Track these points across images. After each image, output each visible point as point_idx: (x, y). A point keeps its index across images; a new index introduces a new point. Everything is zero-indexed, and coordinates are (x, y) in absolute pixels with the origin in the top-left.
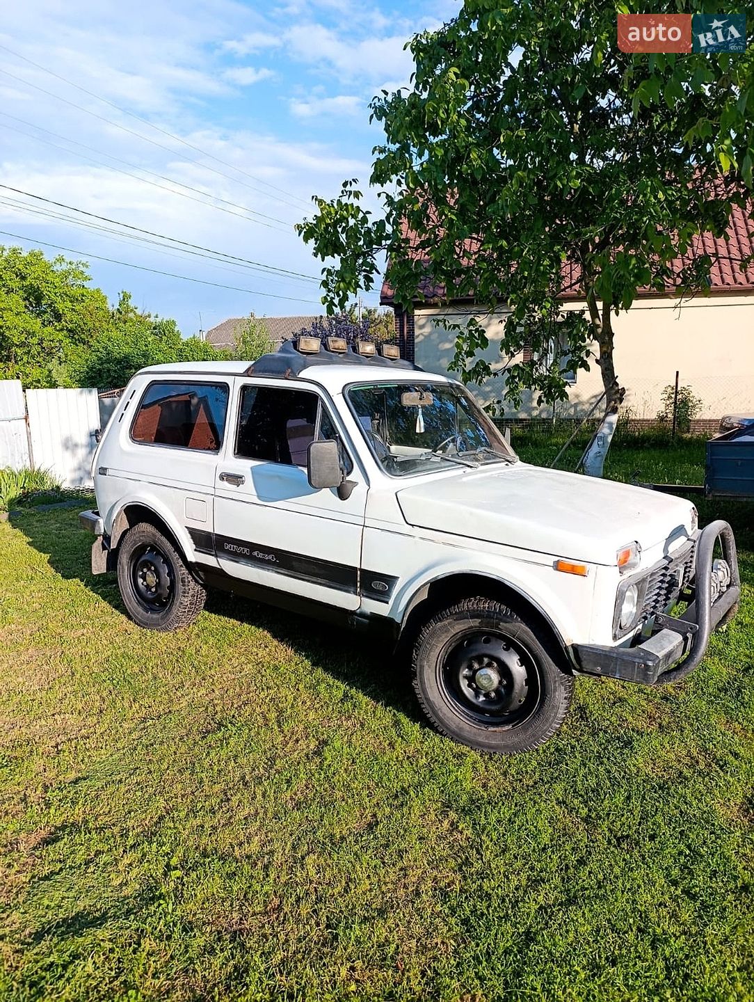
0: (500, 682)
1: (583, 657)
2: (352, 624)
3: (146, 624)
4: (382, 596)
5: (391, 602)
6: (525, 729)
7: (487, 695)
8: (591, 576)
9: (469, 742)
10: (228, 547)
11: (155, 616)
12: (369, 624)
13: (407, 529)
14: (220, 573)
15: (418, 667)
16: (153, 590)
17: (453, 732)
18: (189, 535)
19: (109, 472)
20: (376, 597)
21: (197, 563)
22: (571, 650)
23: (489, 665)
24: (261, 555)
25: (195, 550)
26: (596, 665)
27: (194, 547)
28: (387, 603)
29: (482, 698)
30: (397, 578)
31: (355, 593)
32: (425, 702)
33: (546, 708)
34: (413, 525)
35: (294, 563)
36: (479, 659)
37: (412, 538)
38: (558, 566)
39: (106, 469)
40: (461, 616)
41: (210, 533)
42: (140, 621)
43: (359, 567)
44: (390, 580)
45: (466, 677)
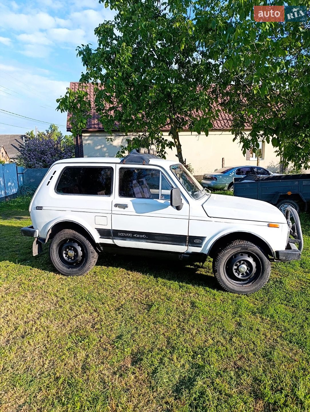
0: (248, 269)
1: (280, 254)
2: (181, 258)
3: (70, 274)
4: (199, 245)
5: (203, 246)
6: (257, 283)
7: (243, 274)
8: (280, 227)
9: (238, 292)
10: (120, 234)
11: (74, 270)
12: (189, 256)
13: (209, 219)
14: (115, 246)
15: (218, 268)
16: (73, 258)
17: (231, 289)
18: (97, 232)
19: (44, 208)
20: (196, 246)
21: (101, 243)
22: (275, 253)
23: (243, 263)
24: (138, 236)
25: (100, 238)
26: (283, 257)
27: (100, 236)
28: (201, 247)
29: (240, 276)
30: (205, 237)
31: (186, 246)
32: (221, 280)
33: (264, 275)
34: (211, 217)
35: (156, 237)
36: (240, 262)
37: (211, 222)
38: (269, 226)
39: (42, 207)
40: (234, 248)
41: (110, 230)
42: (65, 273)
43: (187, 235)
44: (202, 239)
45: (235, 269)
